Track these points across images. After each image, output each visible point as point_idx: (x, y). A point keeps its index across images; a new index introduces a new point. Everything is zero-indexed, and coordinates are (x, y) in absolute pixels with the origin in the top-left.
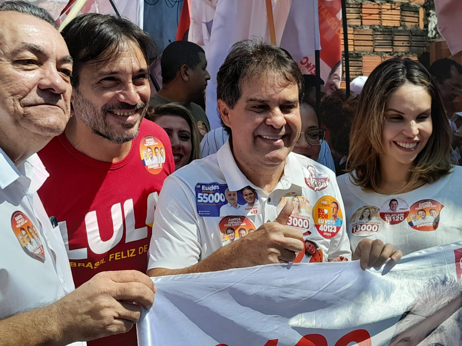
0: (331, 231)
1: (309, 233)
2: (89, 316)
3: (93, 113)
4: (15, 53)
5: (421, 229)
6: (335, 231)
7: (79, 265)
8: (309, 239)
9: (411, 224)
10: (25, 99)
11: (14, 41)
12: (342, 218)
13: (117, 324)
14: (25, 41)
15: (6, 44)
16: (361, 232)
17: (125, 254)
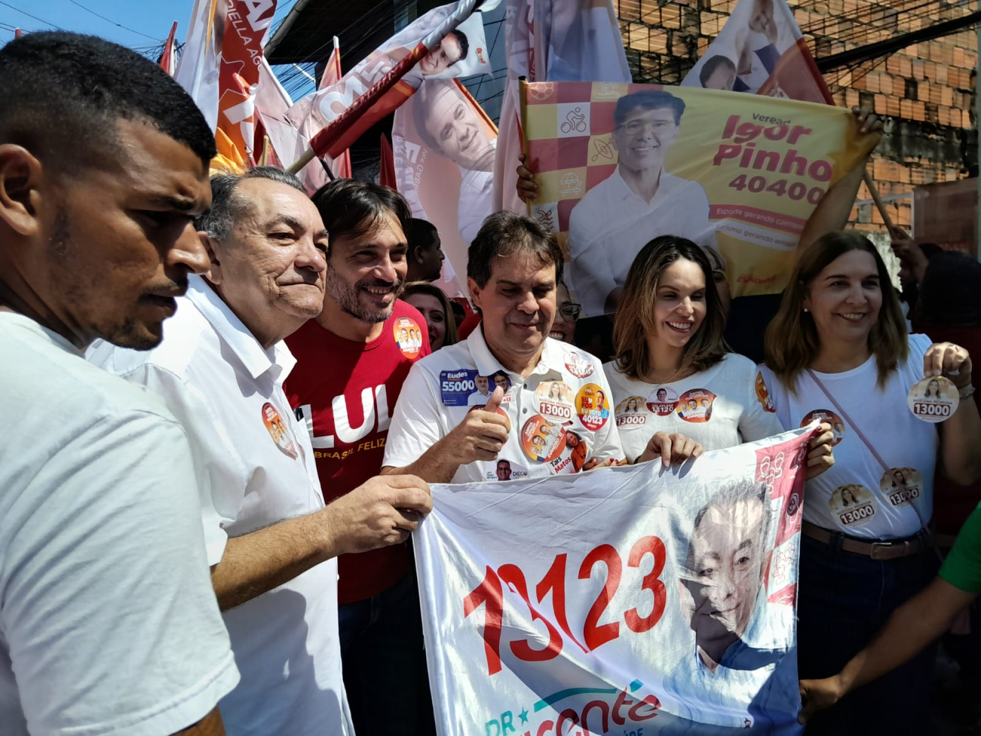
0: (596, 422)
1: (571, 423)
2: (365, 526)
3: (345, 290)
4: (269, 225)
5: (691, 420)
6: (600, 423)
7: (325, 455)
8: (571, 430)
9: (681, 415)
10: (281, 277)
11: (268, 212)
12: (609, 409)
13: (394, 535)
14: (281, 212)
15: (259, 215)
16: (626, 425)
17: (375, 444)
